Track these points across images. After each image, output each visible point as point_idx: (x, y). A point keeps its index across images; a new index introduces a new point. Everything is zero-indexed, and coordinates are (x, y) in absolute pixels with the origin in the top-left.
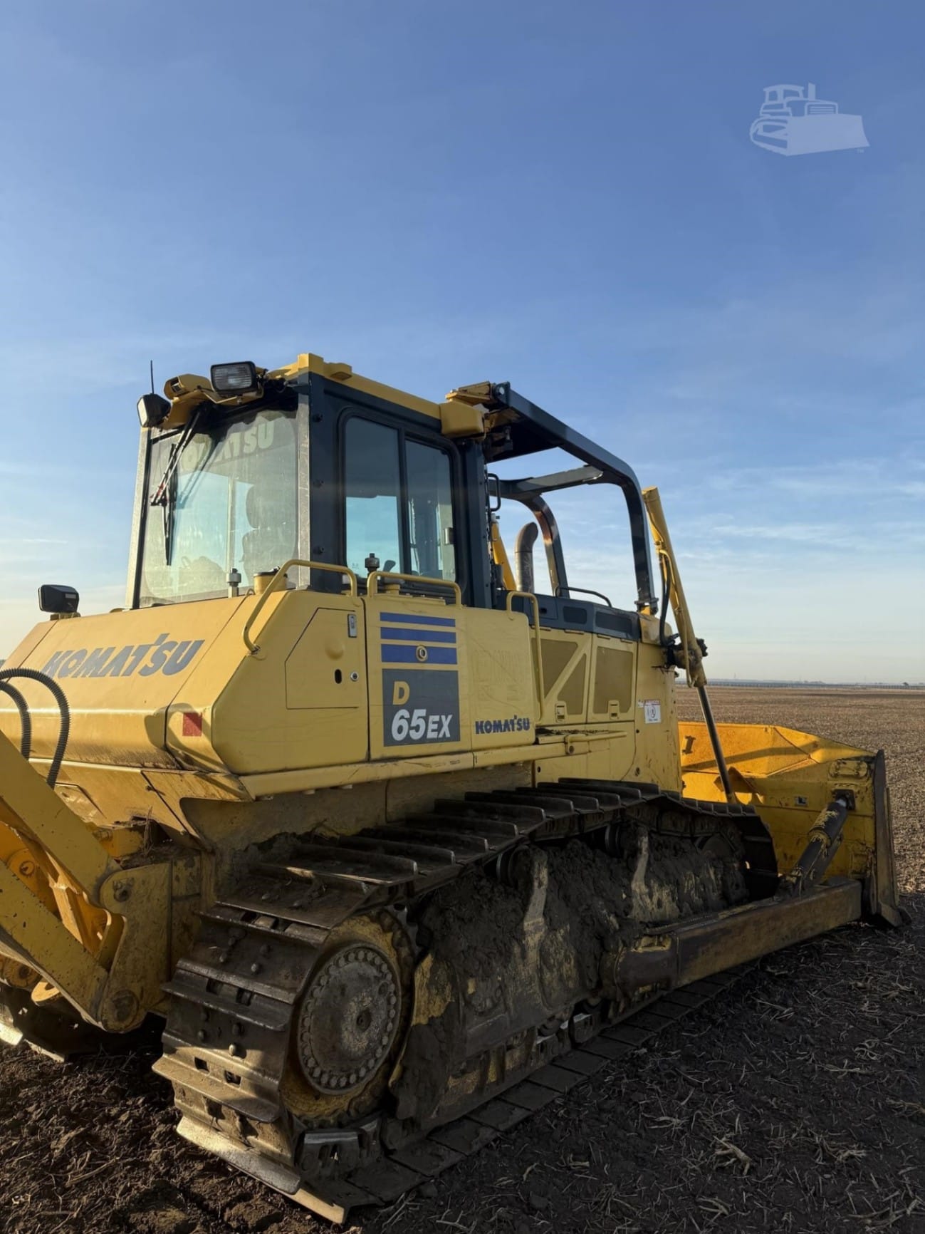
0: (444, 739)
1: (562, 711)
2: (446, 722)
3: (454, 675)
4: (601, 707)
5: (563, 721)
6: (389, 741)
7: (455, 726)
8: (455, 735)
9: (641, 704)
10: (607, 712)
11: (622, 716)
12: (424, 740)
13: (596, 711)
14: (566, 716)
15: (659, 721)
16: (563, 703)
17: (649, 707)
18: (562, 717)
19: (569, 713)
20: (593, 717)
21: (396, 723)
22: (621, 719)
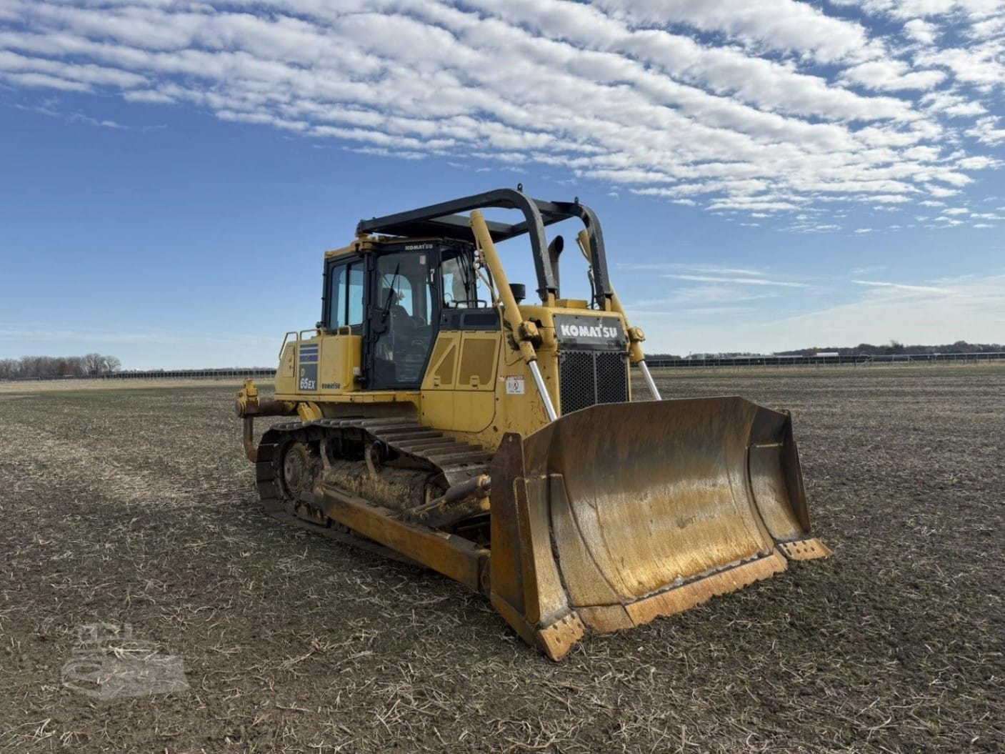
0: (313, 390)
1: (438, 382)
2: (313, 383)
3: (316, 365)
4: (464, 380)
5: (438, 388)
6: (300, 389)
7: (316, 385)
8: (316, 389)
9: (502, 379)
10: (469, 383)
11: (481, 387)
12: (307, 389)
13: (461, 383)
14: (440, 385)
15: (522, 392)
16: (439, 377)
17: (511, 381)
18: (436, 385)
19: (442, 383)
20: (459, 386)
21: (302, 383)
22: (480, 389)
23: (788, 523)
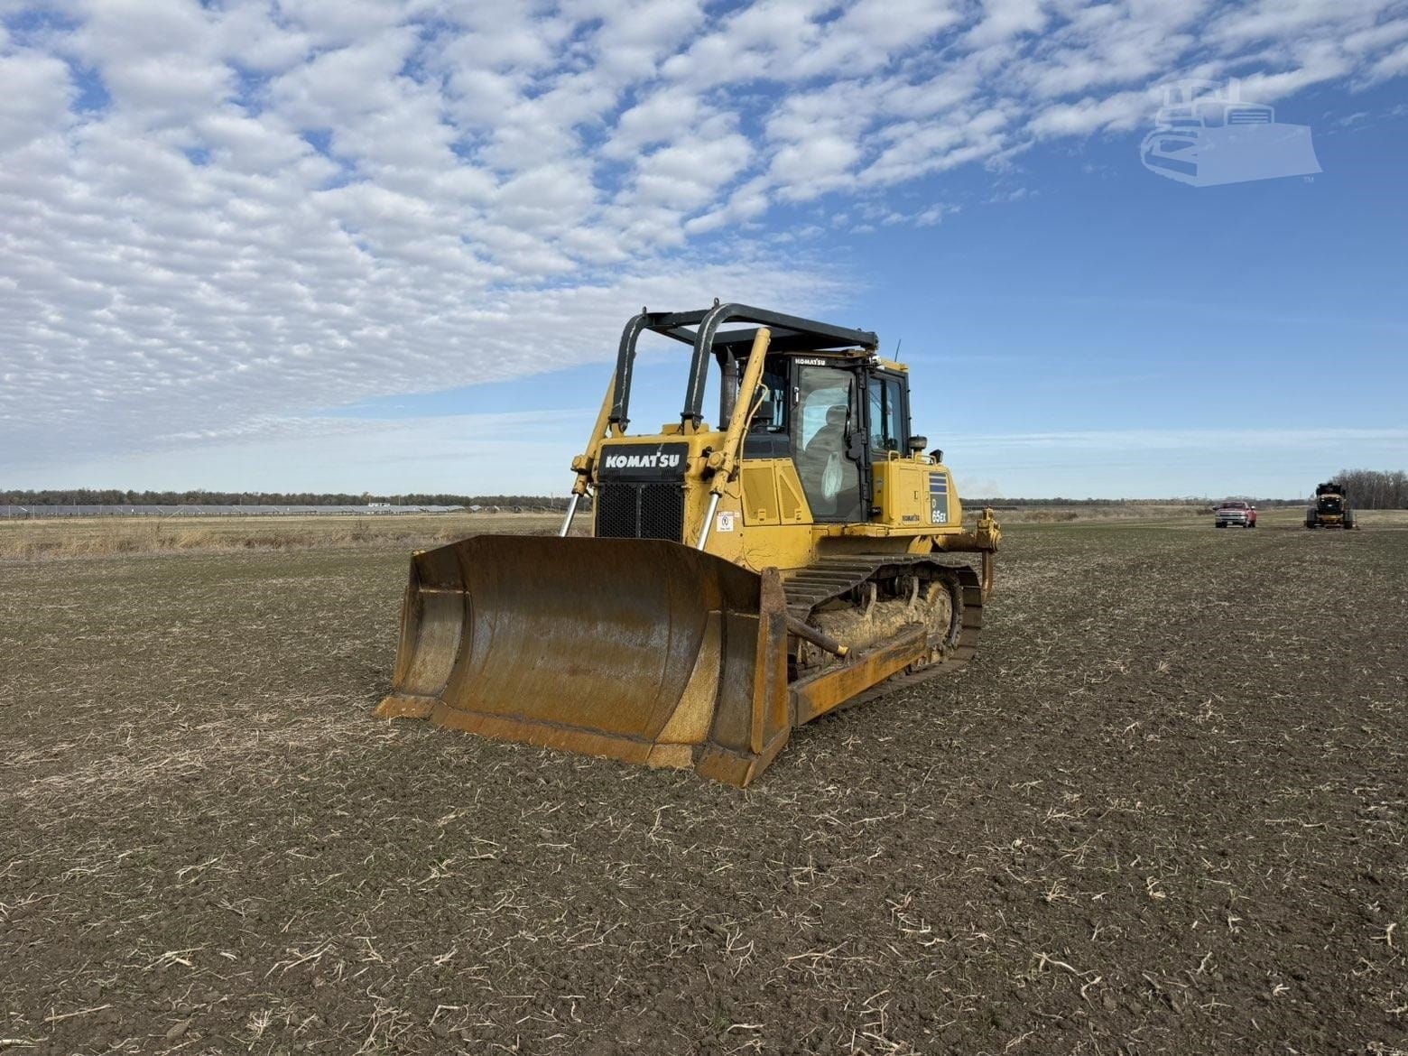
23: (710, 698)
